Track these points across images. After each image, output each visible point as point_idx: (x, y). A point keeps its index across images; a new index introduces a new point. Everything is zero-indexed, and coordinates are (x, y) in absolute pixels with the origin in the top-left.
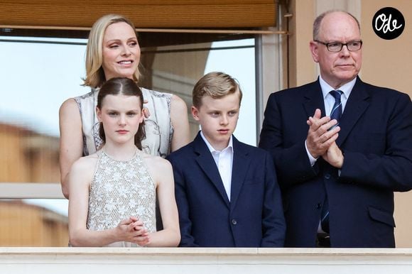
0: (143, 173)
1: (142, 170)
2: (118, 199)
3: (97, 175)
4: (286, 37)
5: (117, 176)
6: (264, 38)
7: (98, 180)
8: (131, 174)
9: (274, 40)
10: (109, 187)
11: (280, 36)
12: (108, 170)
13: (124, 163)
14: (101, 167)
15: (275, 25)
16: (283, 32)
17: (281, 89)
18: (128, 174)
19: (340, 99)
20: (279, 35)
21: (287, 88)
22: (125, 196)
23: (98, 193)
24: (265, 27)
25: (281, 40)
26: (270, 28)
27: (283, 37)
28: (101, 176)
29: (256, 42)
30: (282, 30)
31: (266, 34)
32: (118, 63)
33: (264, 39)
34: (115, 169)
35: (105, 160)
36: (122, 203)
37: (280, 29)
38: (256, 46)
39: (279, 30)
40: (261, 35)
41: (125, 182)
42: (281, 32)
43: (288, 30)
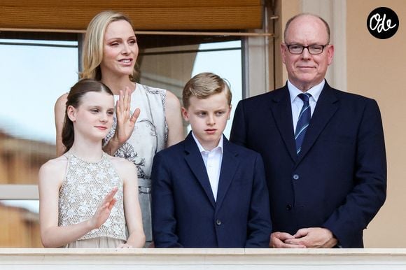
0: (112, 174)
1: (111, 172)
2: (91, 201)
3: (69, 176)
4: (272, 40)
5: (88, 177)
6: (250, 39)
7: (71, 182)
8: (101, 175)
9: (260, 42)
10: (82, 189)
11: (267, 38)
12: (79, 171)
13: (93, 164)
14: (72, 168)
15: (261, 27)
16: (270, 34)
17: (268, 92)
18: (98, 175)
19: (308, 102)
20: (265, 37)
21: (273, 90)
22: (98, 198)
23: (71, 195)
24: (251, 29)
25: (267, 42)
26: (256, 30)
27: (268, 39)
28: (72, 178)
29: (242, 44)
30: (269, 32)
31: (252, 37)
32: (120, 61)
33: (251, 42)
34: (86, 170)
35: (74, 161)
36: (95, 205)
37: (267, 31)
38: (242, 48)
39: (265, 32)
40: (247, 37)
41: (96, 184)
42: (267, 34)
43: (274, 32)
